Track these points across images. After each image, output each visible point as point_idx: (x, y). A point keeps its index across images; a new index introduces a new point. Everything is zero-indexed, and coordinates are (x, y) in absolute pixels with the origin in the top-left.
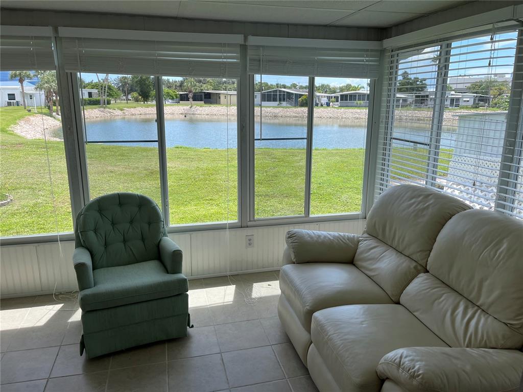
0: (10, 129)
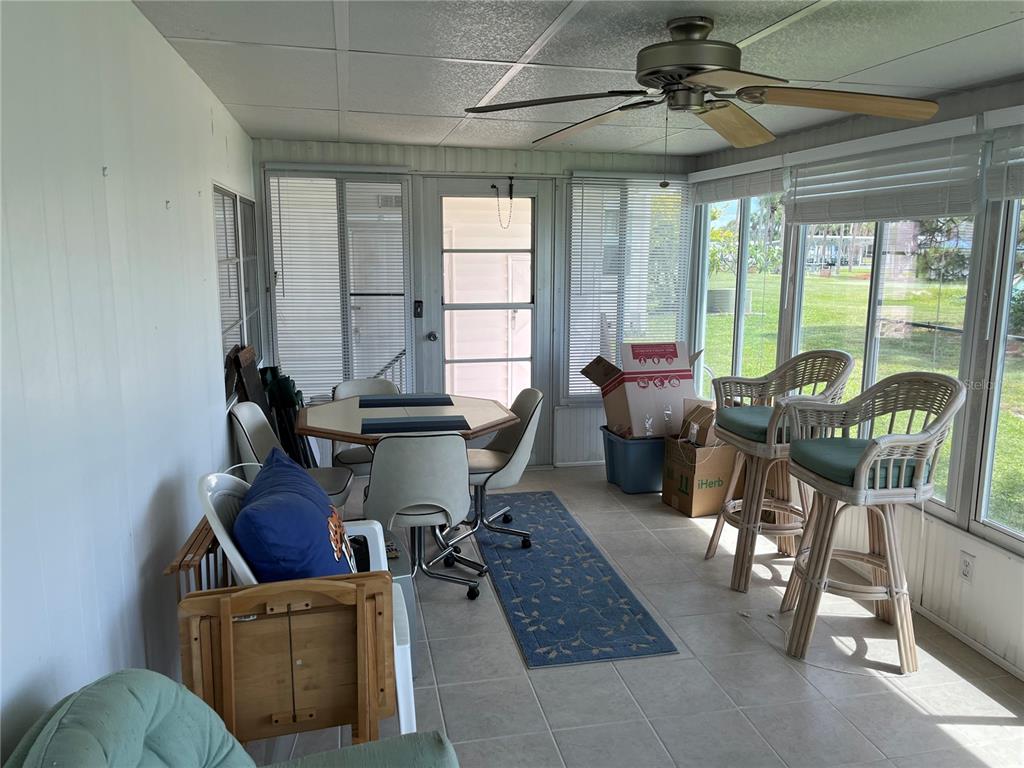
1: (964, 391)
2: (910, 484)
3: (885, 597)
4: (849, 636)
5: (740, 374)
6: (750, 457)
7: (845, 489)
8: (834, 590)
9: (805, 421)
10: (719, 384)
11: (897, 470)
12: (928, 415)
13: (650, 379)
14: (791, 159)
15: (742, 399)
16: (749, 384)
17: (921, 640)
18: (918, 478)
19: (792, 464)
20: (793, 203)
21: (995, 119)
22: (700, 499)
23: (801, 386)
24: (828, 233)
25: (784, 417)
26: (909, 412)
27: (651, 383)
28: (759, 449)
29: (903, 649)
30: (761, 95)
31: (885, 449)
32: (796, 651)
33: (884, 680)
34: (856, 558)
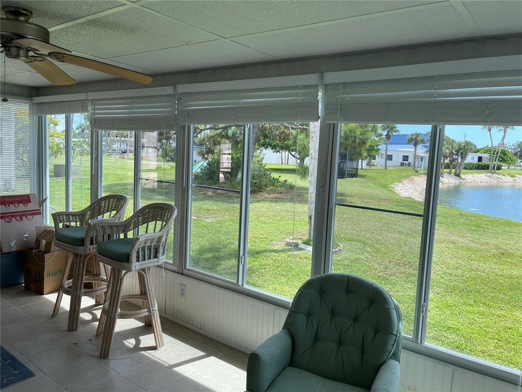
0: (392, 186)
1: (176, 211)
2: (156, 257)
3: (147, 314)
4: (132, 338)
5: (71, 210)
6: (76, 255)
7: (125, 264)
8: (123, 316)
9: (104, 232)
10: (56, 217)
11: (149, 251)
12: (162, 223)
13: (13, 216)
14: (92, 96)
15: (70, 224)
16: (74, 215)
17: (165, 330)
18: (159, 253)
19: (98, 255)
20: (93, 118)
21: (183, 88)
22: (48, 284)
23: (103, 214)
24: (122, 137)
25: (93, 231)
26: (154, 222)
27: (14, 219)
28: (80, 250)
29: (157, 337)
30: (63, 57)
31: (143, 241)
32: (104, 355)
33: (149, 355)
34: (134, 298)
